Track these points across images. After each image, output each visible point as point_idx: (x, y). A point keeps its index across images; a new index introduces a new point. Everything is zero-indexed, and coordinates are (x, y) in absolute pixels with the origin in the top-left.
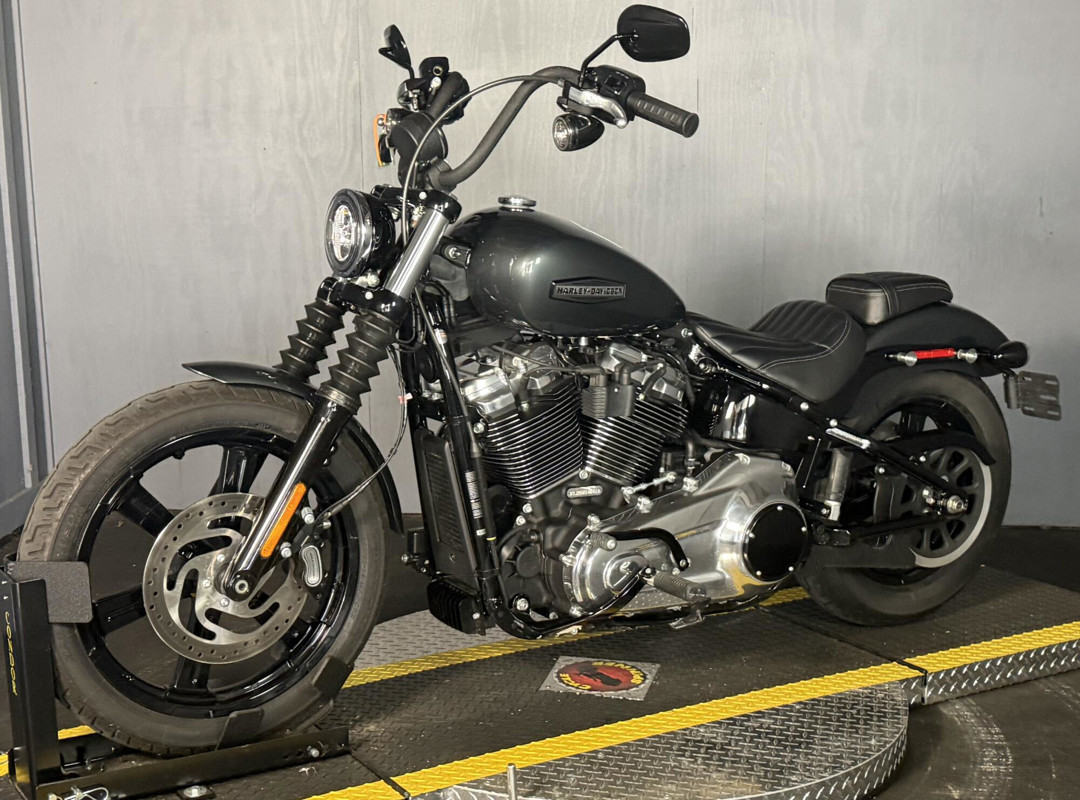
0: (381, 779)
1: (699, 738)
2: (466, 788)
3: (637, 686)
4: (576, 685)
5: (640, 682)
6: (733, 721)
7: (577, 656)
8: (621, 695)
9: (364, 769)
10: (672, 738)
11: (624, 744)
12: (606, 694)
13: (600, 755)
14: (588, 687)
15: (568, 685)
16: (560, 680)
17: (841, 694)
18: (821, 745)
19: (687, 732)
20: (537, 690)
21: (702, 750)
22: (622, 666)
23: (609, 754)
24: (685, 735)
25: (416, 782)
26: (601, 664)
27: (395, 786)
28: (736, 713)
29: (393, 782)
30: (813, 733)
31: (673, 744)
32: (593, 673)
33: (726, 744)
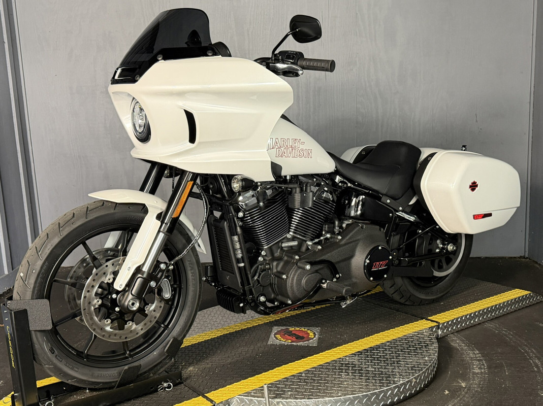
0: (200, 395)
1: (347, 363)
2: (243, 397)
3: (312, 339)
4: (284, 340)
5: (313, 337)
6: (360, 353)
7: (282, 326)
8: (305, 344)
9: (190, 391)
10: (334, 363)
11: (313, 368)
12: (299, 344)
13: (303, 375)
14: (290, 341)
15: (280, 341)
16: (276, 339)
17: (405, 336)
18: (403, 361)
19: (341, 360)
20: (267, 344)
21: (350, 368)
22: (303, 329)
23: (307, 374)
24: (340, 361)
25: (218, 395)
26: (293, 329)
27: (207, 398)
28: (361, 349)
29: (207, 397)
30: (398, 356)
31: (336, 366)
32: (291, 334)
33: (360, 365)
